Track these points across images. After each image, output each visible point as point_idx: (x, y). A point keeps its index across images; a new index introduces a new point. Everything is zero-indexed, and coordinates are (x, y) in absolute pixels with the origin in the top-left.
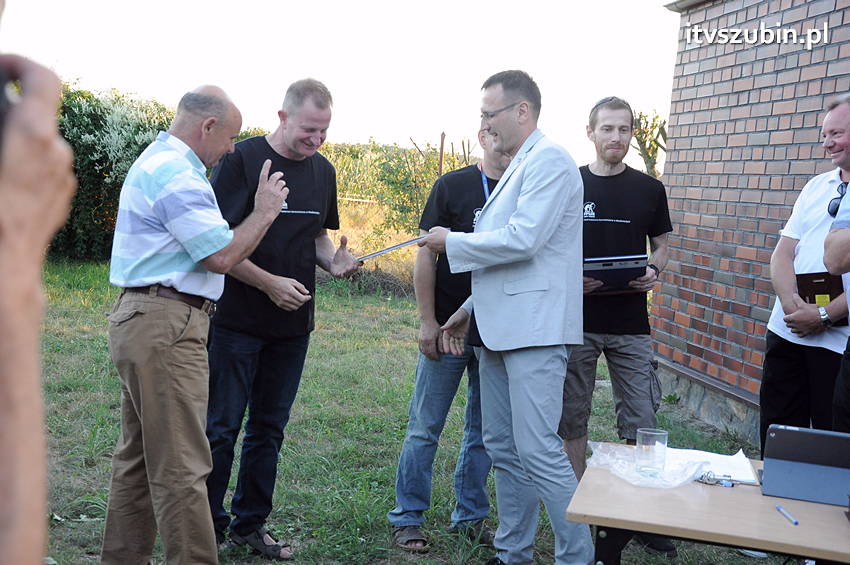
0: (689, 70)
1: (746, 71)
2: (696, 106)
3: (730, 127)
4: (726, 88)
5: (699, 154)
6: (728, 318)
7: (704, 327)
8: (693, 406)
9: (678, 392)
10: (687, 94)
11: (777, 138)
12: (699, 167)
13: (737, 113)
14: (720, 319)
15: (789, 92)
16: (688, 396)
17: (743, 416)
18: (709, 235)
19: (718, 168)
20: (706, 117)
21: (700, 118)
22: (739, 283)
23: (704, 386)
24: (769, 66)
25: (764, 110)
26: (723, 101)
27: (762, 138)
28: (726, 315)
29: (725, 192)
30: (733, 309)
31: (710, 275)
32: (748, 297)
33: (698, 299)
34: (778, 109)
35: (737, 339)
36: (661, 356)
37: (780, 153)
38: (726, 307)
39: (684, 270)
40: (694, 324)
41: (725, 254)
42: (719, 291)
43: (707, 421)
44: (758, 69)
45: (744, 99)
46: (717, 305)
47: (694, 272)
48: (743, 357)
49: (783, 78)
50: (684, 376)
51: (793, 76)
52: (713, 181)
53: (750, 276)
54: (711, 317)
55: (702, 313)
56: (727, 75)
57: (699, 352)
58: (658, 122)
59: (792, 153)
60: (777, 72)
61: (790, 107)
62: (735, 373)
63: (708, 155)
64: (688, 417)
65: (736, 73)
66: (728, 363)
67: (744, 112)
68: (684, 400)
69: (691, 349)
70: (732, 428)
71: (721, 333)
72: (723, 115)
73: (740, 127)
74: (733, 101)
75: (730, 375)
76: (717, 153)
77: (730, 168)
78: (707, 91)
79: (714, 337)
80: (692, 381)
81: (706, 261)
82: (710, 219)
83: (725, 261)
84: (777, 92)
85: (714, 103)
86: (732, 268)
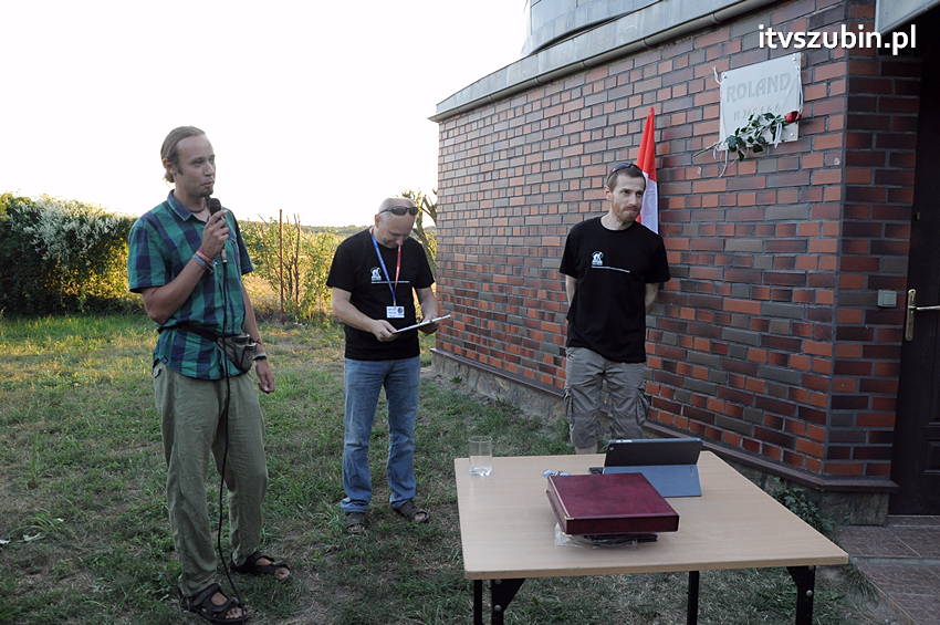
0: (448, 159)
1: (488, 158)
2: (455, 183)
3: (481, 196)
4: (476, 170)
5: (461, 214)
6: (492, 324)
7: (475, 330)
8: (472, 384)
9: (461, 374)
10: (448, 175)
11: (513, 202)
12: (461, 223)
13: (484, 186)
14: (486, 324)
15: (519, 171)
16: (468, 377)
17: (507, 388)
18: (472, 268)
19: (475, 223)
20: (464, 189)
21: (459, 190)
22: (496, 299)
23: (479, 370)
24: (504, 155)
25: (502, 183)
26: (474, 179)
27: (504, 202)
28: (489, 322)
29: (482, 239)
30: (495, 317)
31: (476, 295)
32: (504, 308)
33: (469, 312)
34: (513, 182)
35: (498, 336)
36: (446, 351)
37: (517, 211)
38: (489, 316)
39: (457, 292)
40: (467, 328)
41: (485, 281)
42: (484, 306)
43: (483, 393)
44: (496, 157)
45: (488, 177)
46: (482, 314)
47: (464, 293)
48: (504, 349)
49: (514, 162)
50: (464, 364)
51: (520, 161)
52: (472, 232)
53: (504, 294)
54: (479, 323)
55: (473, 321)
56: (475, 161)
57: (473, 347)
58: (422, 196)
59: (526, 211)
60: (510, 158)
61: (521, 181)
62: (500, 360)
63: (467, 215)
64: (469, 392)
65: (482, 160)
66: (494, 354)
67: (490, 185)
68: (464, 380)
69: (466, 345)
70: (501, 397)
71: (487, 333)
72: (475, 188)
73: (488, 195)
74: (481, 178)
75: (496, 361)
76: (473, 213)
77: (484, 222)
78: (463, 172)
79: (483, 337)
80: (469, 366)
81: (472, 286)
82: (472, 257)
83: (486, 286)
84: (511, 172)
85: (468, 180)
86: (491, 289)
